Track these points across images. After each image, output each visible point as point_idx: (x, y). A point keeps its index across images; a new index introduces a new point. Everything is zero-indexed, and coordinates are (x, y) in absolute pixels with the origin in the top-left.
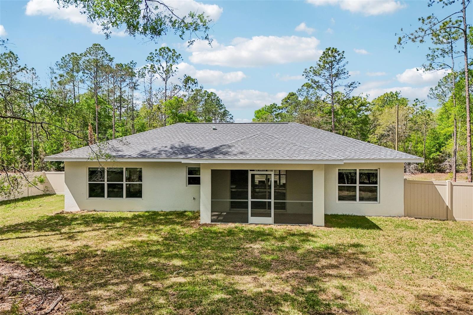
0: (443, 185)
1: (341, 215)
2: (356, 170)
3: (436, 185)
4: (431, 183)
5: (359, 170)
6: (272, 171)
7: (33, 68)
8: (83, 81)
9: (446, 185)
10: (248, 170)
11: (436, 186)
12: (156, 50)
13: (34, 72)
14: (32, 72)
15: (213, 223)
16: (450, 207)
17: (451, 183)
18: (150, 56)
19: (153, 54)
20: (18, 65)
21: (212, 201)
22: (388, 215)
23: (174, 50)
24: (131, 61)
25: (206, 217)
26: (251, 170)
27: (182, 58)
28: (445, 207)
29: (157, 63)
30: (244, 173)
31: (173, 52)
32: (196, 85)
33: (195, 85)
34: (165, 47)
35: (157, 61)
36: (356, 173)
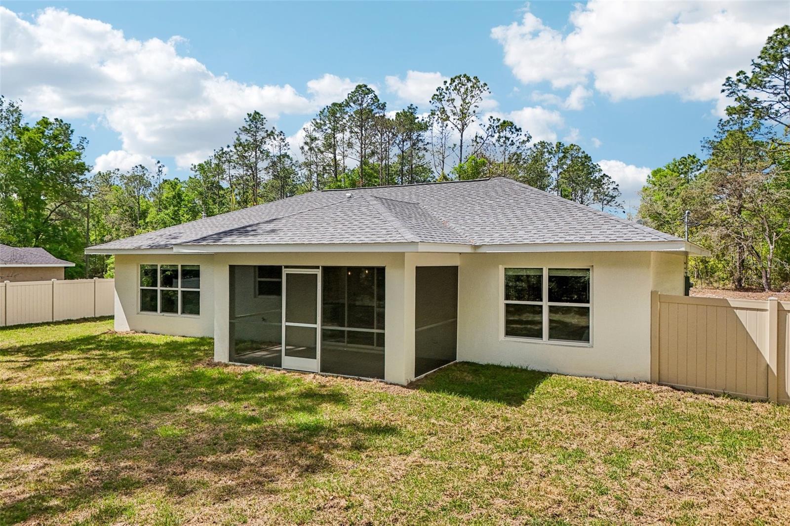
0: (758, 310)
1: (508, 368)
2: (542, 269)
3: (737, 308)
4: (724, 304)
5: (549, 269)
6: (318, 267)
7: (281, 132)
8: (350, 145)
9: (766, 310)
10: (281, 267)
11: (737, 312)
12: (445, 82)
13: (283, 137)
14: (280, 137)
15: (230, 363)
16: (774, 368)
17: (779, 304)
18: (438, 93)
19: (442, 89)
20: (265, 130)
21: (230, 323)
22: (611, 376)
23: (475, 78)
24: (410, 106)
25: (221, 352)
26: (286, 267)
27: (489, 90)
28: (763, 368)
29: (448, 103)
30: (276, 271)
31: (474, 81)
32: (519, 133)
33: (517, 133)
34: (461, 76)
35: (448, 101)
36: (541, 277)
